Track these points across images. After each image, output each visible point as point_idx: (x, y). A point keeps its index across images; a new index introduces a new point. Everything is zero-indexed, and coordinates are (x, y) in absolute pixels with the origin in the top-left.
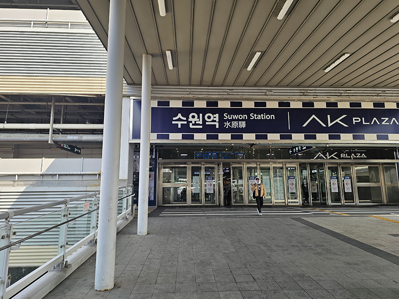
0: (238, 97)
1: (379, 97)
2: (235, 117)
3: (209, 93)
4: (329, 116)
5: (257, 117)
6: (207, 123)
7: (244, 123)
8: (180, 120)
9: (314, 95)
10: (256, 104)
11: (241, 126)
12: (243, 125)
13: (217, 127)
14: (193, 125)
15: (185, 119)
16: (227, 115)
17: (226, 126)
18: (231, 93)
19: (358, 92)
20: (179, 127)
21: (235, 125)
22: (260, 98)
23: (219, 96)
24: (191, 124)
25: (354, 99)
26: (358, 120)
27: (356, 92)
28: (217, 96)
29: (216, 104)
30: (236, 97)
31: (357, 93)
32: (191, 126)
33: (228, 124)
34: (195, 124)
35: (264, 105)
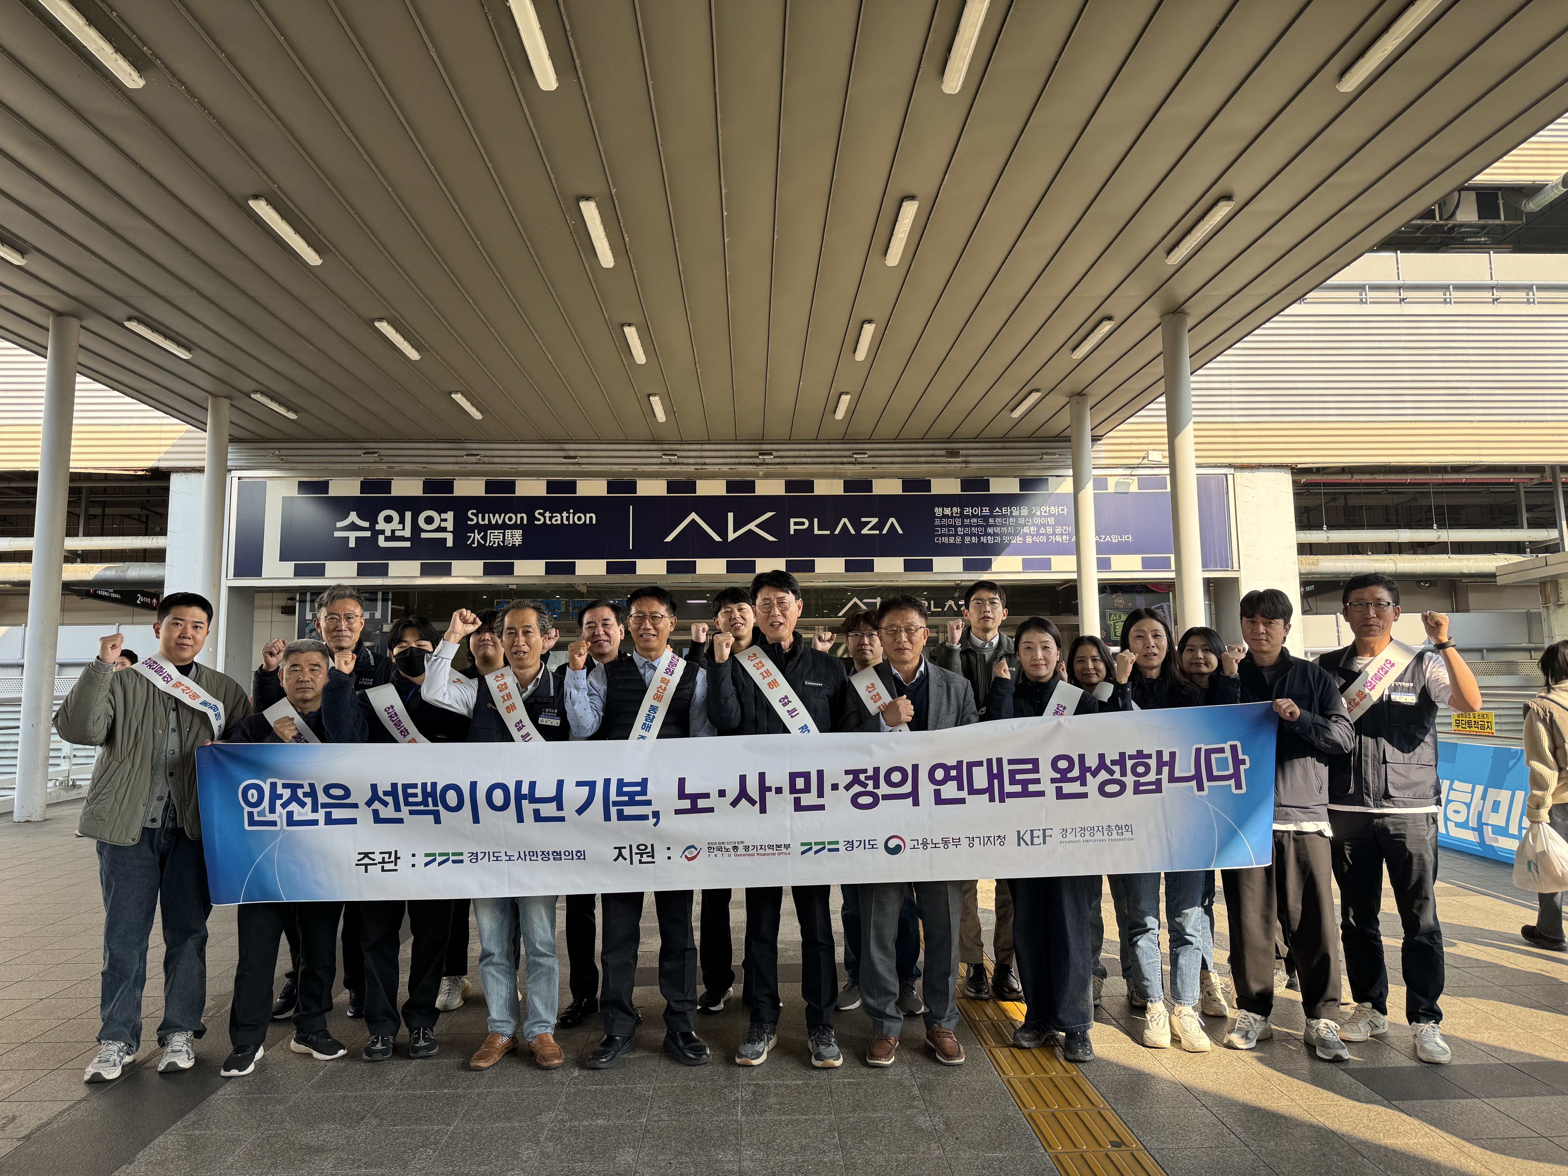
0: (506, 468)
1: (858, 467)
2: (497, 519)
3: (432, 460)
4: (731, 516)
5: (550, 519)
6: (424, 535)
7: (518, 533)
8: (353, 527)
9: (696, 464)
10: (552, 486)
11: (509, 542)
12: (515, 538)
13: (450, 544)
14: (387, 539)
15: (366, 524)
16: (476, 515)
17: (473, 542)
18: (486, 460)
19: (808, 453)
20: (352, 544)
21: (494, 538)
22: (561, 469)
23: (456, 467)
24: (381, 538)
25: (798, 471)
26: (803, 524)
27: (803, 453)
28: (450, 467)
29: (448, 486)
30: (501, 470)
31: (805, 457)
32: (382, 542)
33: (478, 537)
34: (393, 538)
35: (571, 486)
